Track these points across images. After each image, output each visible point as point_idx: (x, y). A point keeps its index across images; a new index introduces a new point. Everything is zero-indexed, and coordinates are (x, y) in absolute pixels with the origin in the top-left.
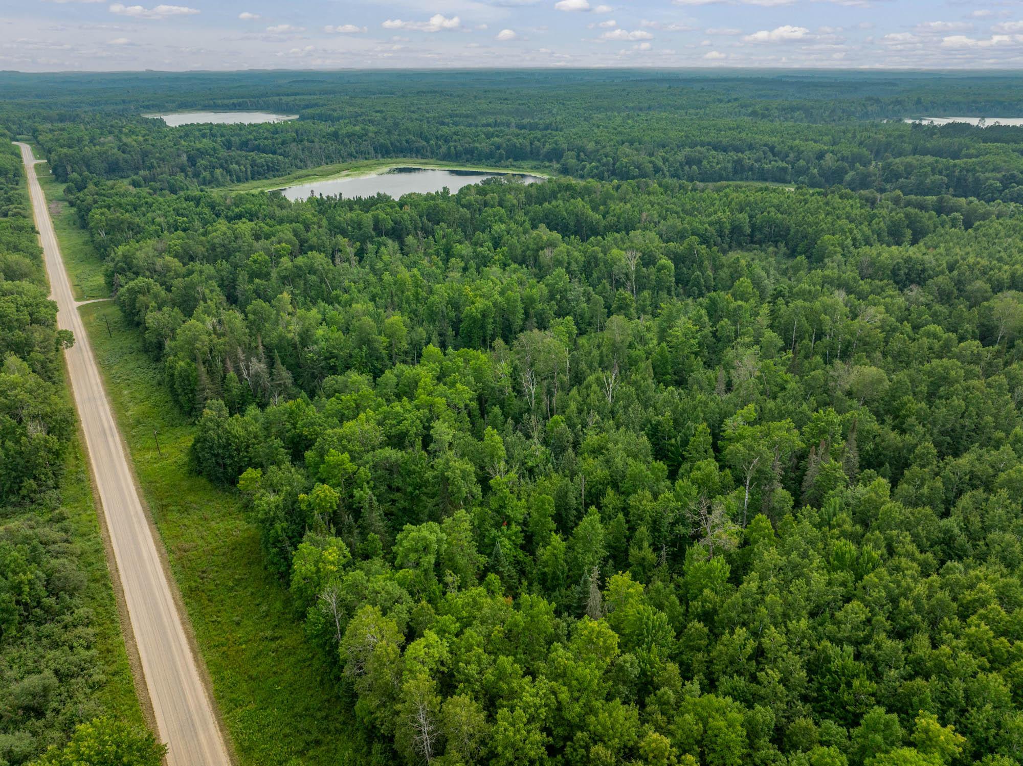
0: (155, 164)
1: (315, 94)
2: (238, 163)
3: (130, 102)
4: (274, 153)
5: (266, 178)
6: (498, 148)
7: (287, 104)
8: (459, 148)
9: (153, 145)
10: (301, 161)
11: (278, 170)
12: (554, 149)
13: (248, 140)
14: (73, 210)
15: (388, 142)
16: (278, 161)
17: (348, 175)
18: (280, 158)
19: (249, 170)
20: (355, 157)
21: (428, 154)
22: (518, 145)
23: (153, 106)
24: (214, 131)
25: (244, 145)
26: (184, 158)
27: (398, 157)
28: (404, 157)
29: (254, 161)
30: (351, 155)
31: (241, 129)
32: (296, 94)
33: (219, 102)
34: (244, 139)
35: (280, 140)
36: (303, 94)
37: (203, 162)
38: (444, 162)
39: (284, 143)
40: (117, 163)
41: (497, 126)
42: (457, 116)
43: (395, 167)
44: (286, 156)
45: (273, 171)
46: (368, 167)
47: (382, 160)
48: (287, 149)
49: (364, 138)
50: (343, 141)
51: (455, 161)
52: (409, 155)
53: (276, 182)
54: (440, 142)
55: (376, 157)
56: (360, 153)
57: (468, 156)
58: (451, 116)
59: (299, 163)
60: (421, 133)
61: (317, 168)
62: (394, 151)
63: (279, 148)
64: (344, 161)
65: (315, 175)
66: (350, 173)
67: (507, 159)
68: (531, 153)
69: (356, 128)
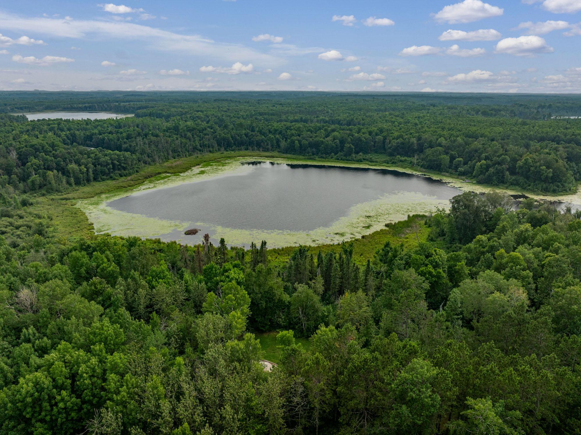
1: (142, 101)
4: (119, 149)
5: (112, 178)
7: (124, 107)
8: (304, 142)
10: (148, 156)
11: (125, 169)
13: (93, 134)
15: (229, 135)
16: (126, 159)
17: (202, 172)
18: (128, 154)
19: (90, 170)
20: (200, 150)
21: (269, 147)
22: (362, 139)
24: (62, 125)
25: (88, 140)
27: (241, 150)
28: (247, 149)
29: (97, 159)
30: (195, 149)
31: (87, 124)
33: (75, 105)
34: (88, 133)
35: (124, 135)
37: (36, 161)
38: (289, 156)
39: (129, 137)
41: (306, 121)
42: (265, 114)
43: (244, 161)
44: (133, 152)
45: (119, 169)
46: (217, 161)
47: (225, 153)
48: (133, 144)
49: (205, 132)
50: (185, 135)
51: (300, 153)
52: (250, 148)
53: (124, 184)
54: (277, 136)
55: (219, 150)
56: (203, 146)
57: (314, 150)
58: (261, 114)
59: (147, 159)
60: (253, 127)
61: (166, 164)
62: (235, 144)
63: (125, 143)
64: (190, 155)
65: (166, 172)
66: (203, 169)
67: (357, 153)
68: (374, 146)
69: (189, 123)
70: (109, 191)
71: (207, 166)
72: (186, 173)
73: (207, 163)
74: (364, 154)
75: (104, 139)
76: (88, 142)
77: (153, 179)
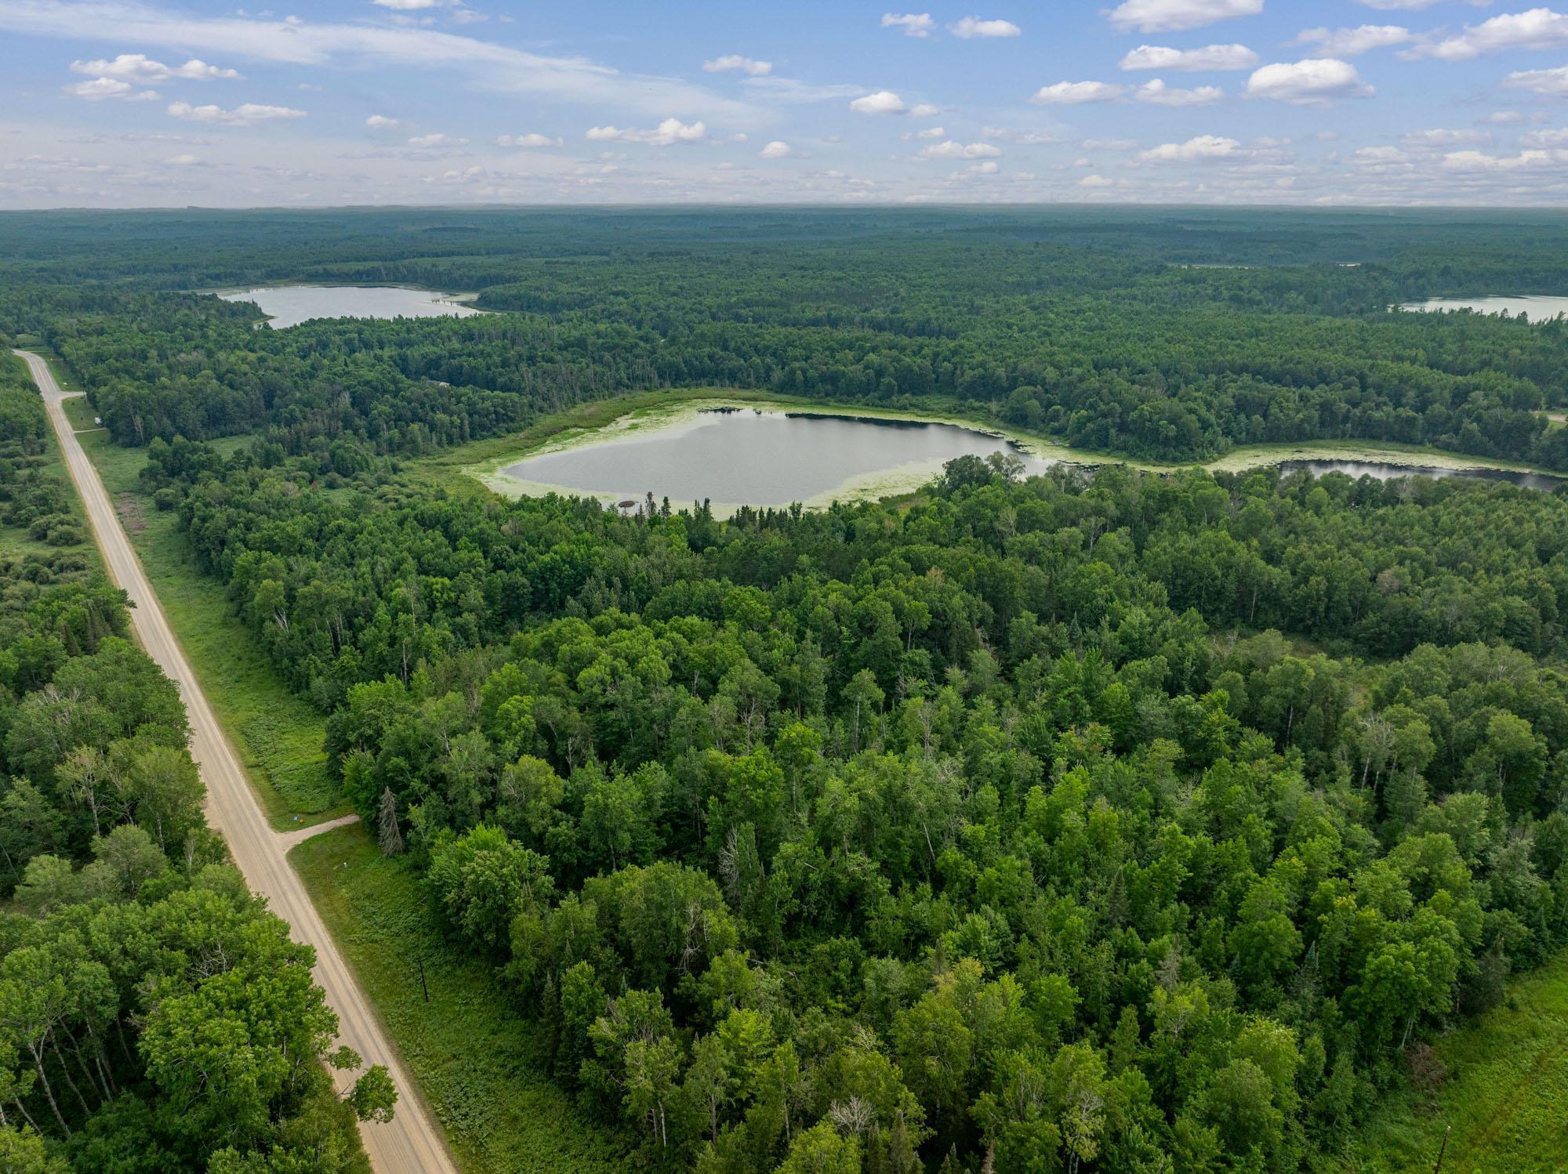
0: (298, 414)
2: (445, 410)
3: (186, 268)
4: (491, 385)
5: (496, 435)
6: (880, 373)
7: (449, 275)
8: (811, 373)
9: (276, 370)
10: (544, 399)
11: (512, 420)
12: (983, 377)
13: (437, 356)
14: (172, 519)
15: (680, 359)
16: (514, 405)
17: (634, 427)
18: (513, 396)
19: (466, 422)
20: (627, 387)
21: (752, 380)
22: (916, 368)
23: (226, 275)
24: (366, 334)
25: (433, 368)
26: (346, 399)
27: (700, 385)
28: (711, 384)
29: (471, 404)
30: (619, 384)
31: (409, 331)
32: (450, 254)
33: (334, 268)
34: (427, 353)
35: (497, 359)
36: (460, 254)
37: (382, 408)
38: (784, 397)
39: (505, 363)
40: (223, 409)
41: (834, 323)
42: (757, 304)
43: (704, 406)
44: (520, 391)
45: (504, 421)
46: (657, 406)
47: (673, 391)
48: (516, 377)
49: (636, 351)
50: (601, 358)
51: (804, 394)
52: (717, 381)
53: (517, 444)
54: (768, 360)
55: (662, 386)
56: (634, 379)
57: (829, 387)
58: (748, 304)
59: (541, 403)
60: (726, 340)
61: (572, 412)
62: (690, 375)
63: (501, 374)
64: (611, 395)
65: (576, 426)
66: (635, 421)
67: (901, 392)
68: (937, 381)
69: (602, 327)
70: (499, 455)
71: (641, 415)
72: (608, 428)
73: (642, 409)
74: (914, 394)
75: (462, 367)
76: (433, 372)
77: (557, 436)
